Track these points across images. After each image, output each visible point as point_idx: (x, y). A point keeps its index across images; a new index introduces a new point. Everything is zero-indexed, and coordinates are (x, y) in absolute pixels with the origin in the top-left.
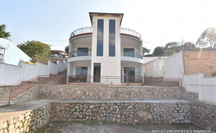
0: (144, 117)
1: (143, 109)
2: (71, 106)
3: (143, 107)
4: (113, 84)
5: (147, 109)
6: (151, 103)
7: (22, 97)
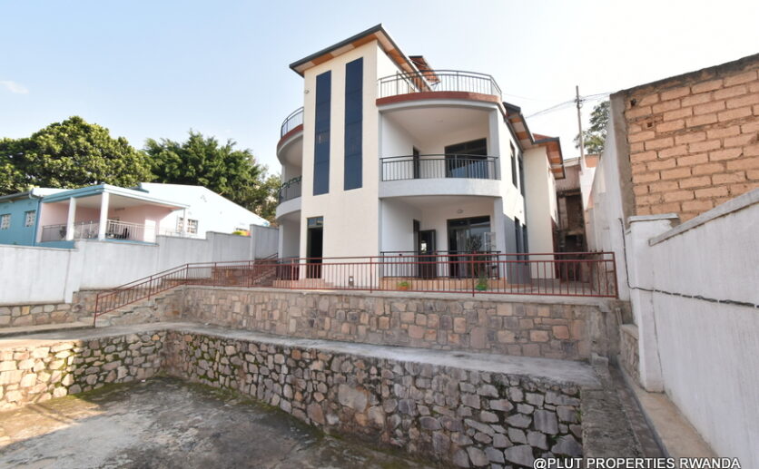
0: (356, 410)
1: (357, 381)
2: (195, 343)
3: (356, 374)
4: (355, 284)
5: (370, 382)
6: (383, 362)
7: (131, 312)
